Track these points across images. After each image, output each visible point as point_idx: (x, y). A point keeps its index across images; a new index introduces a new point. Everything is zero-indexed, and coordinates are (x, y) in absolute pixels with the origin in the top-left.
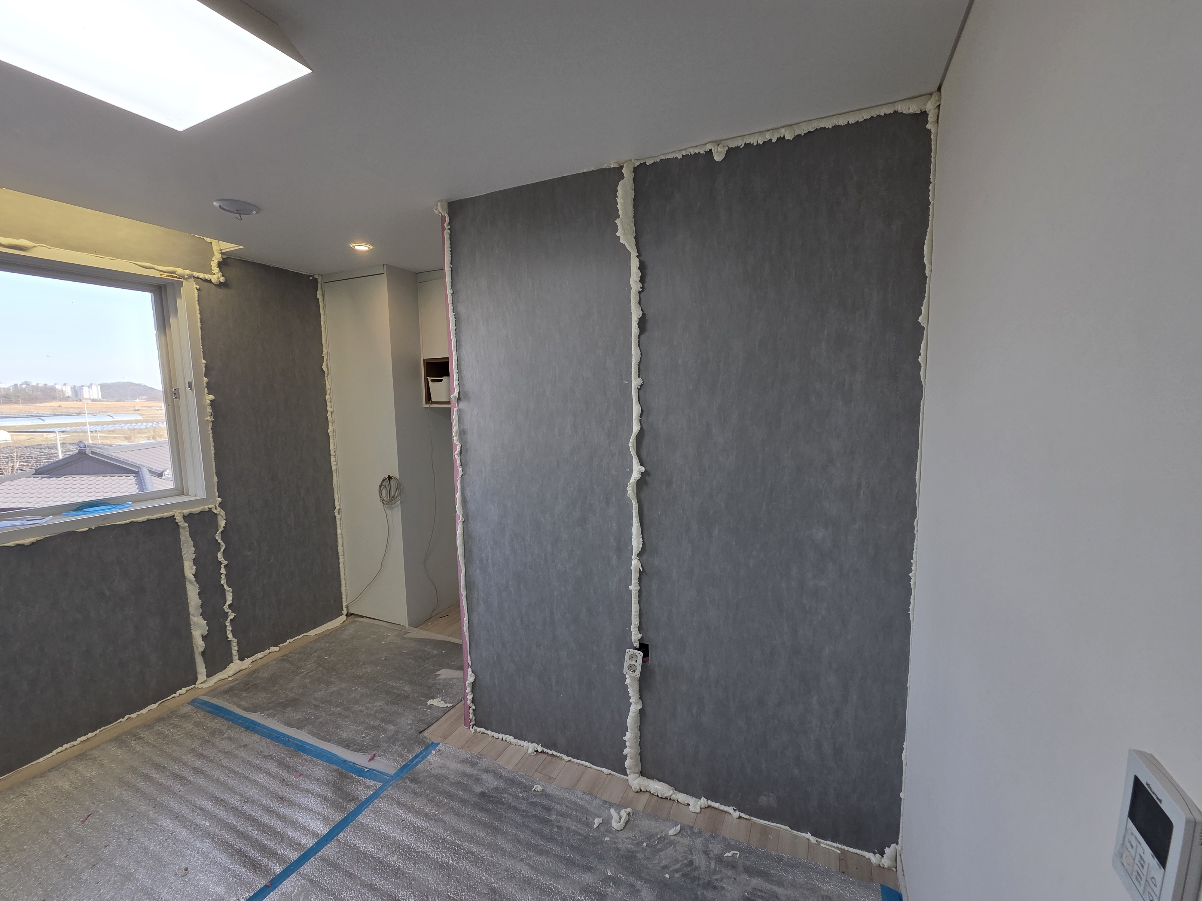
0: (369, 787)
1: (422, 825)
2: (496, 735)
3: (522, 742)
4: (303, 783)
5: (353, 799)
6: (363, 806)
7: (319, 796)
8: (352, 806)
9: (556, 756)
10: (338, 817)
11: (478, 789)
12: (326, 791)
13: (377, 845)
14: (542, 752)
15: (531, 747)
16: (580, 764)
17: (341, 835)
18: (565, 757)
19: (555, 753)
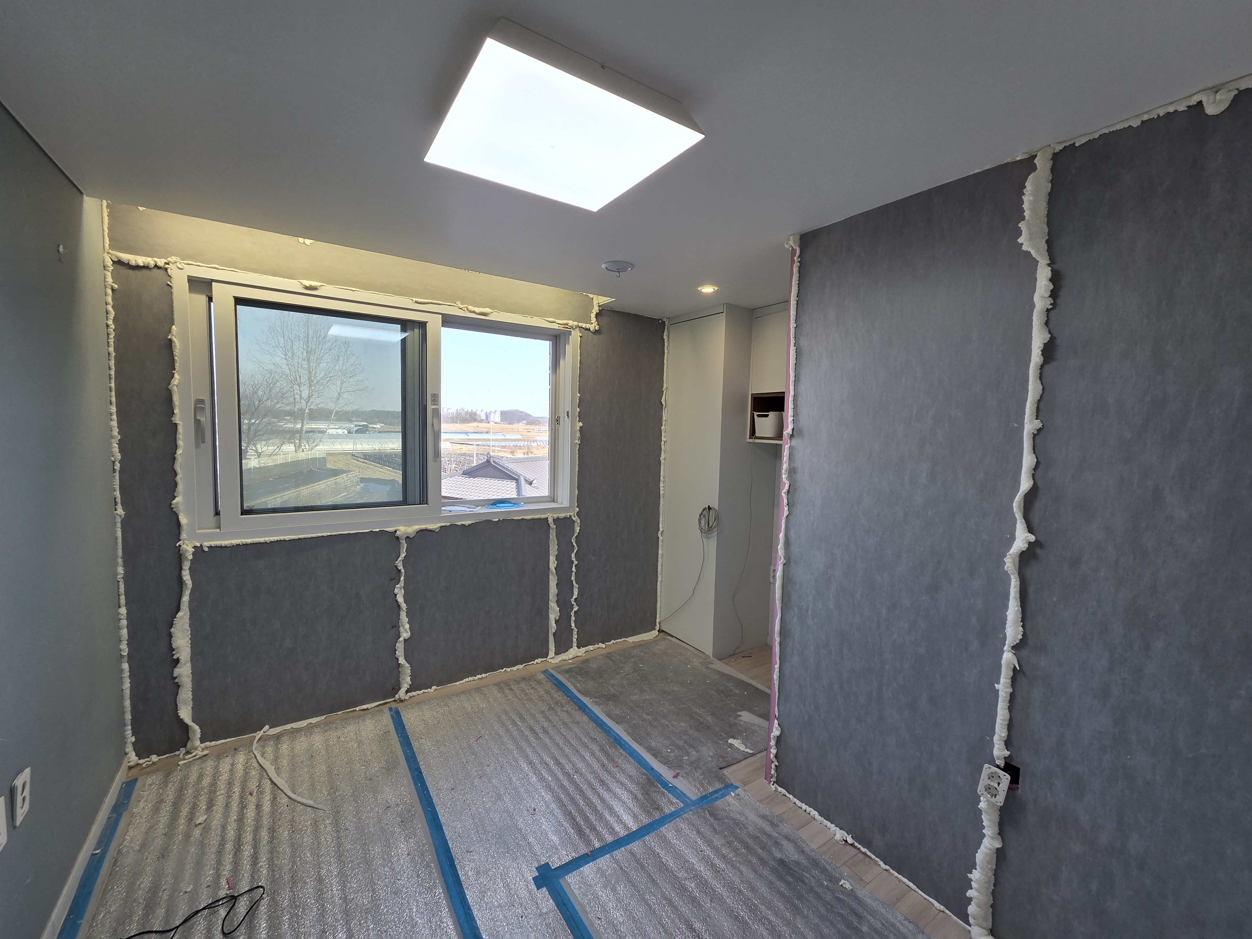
0: (672, 803)
1: (719, 865)
2: (799, 803)
3: (829, 824)
4: (618, 774)
5: (658, 808)
6: (666, 819)
7: (631, 793)
8: (657, 815)
9: (870, 857)
10: (646, 820)
11: (778, 855)
12: (637, 790)
13: (677, 864)
14: (852, 845)
15: (840, 834)
16: (901, 880)
17: (647, 838)
18: (881, 863)
19: (868, 853)
